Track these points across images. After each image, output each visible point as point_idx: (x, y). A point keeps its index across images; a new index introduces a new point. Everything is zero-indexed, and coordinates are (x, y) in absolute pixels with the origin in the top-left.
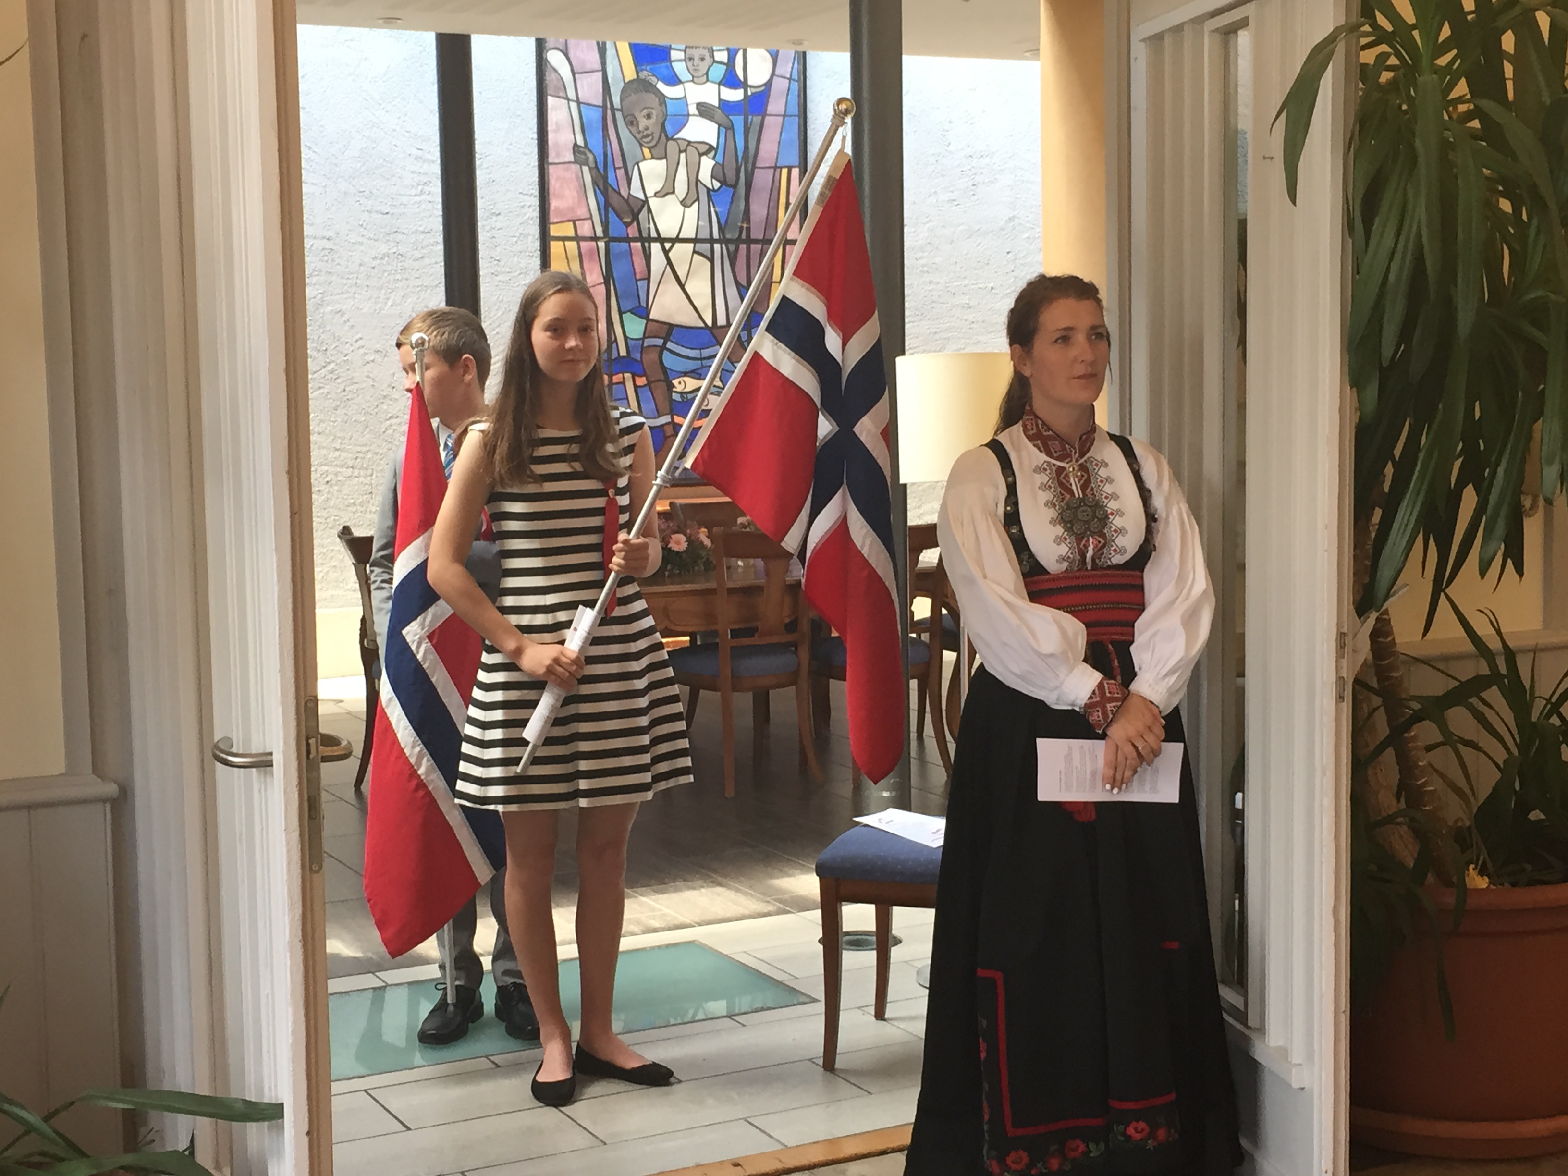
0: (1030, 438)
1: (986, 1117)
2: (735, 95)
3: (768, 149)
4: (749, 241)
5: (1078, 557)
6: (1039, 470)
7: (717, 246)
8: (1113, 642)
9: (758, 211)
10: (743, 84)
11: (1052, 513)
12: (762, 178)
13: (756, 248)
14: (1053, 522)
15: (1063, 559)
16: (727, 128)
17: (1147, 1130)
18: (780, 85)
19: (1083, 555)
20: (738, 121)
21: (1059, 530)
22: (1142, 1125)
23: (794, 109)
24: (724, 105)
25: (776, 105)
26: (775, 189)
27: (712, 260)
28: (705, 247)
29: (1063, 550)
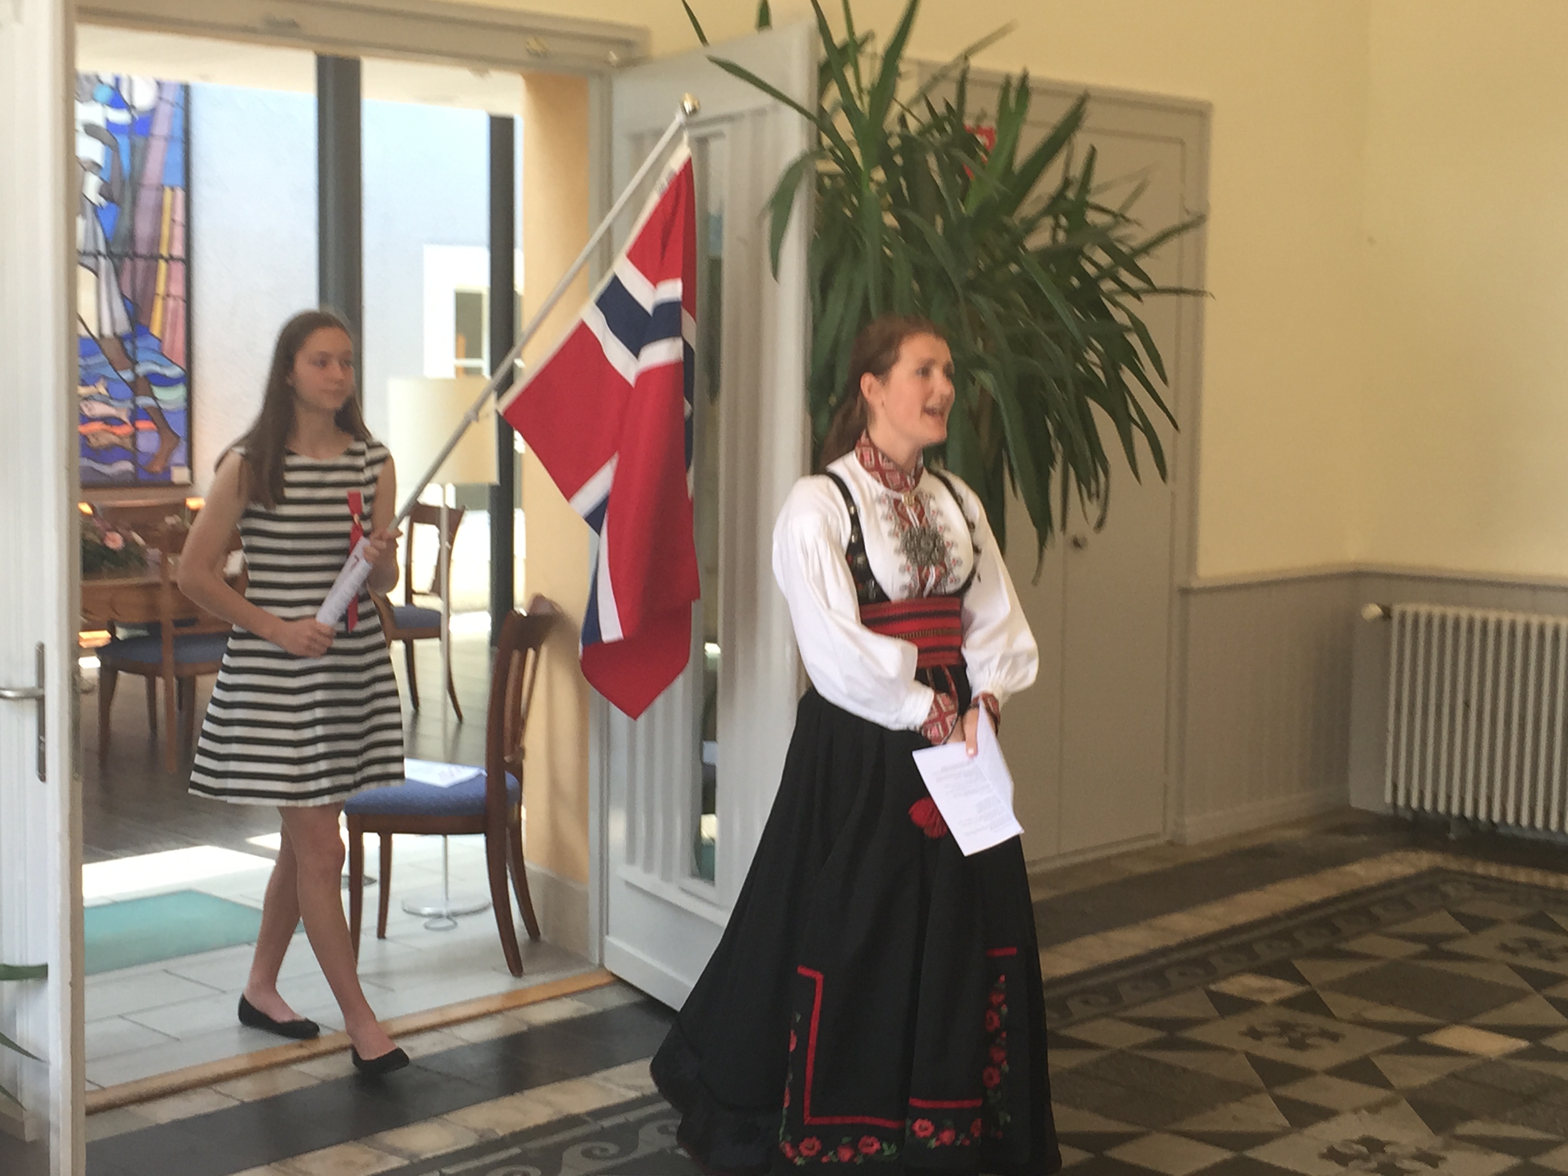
0: (869, 470)
1: (786, 1105)
2: (121, 117)
3: (153, 170)
4: (135, 256)
5: (918, 585)
6: (880, 500)
7: (102, 260)
8: (949, 667)
9: (144, 229)
10: (129, 107)
11: (896, 543)
12: (147, 198)
13: (141, 264)
14: (897, 552)
15: (904, 587)
16: (112, 147)
17: (931, 1129)
18: (165, 110)
19: (923, 585)
20: (123, 142)
21: (903, 559)
22: (926, 1123)
23: (179, 133)
24: (112, 127)
25: (161, 127)
26: (159, 209)
27: (96, 274)
28: (90, 261)
29: (907, 579)
